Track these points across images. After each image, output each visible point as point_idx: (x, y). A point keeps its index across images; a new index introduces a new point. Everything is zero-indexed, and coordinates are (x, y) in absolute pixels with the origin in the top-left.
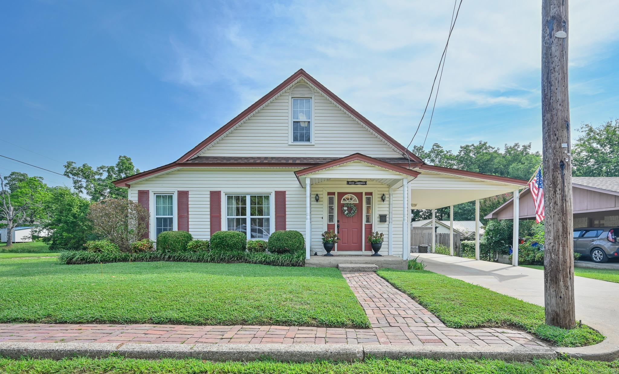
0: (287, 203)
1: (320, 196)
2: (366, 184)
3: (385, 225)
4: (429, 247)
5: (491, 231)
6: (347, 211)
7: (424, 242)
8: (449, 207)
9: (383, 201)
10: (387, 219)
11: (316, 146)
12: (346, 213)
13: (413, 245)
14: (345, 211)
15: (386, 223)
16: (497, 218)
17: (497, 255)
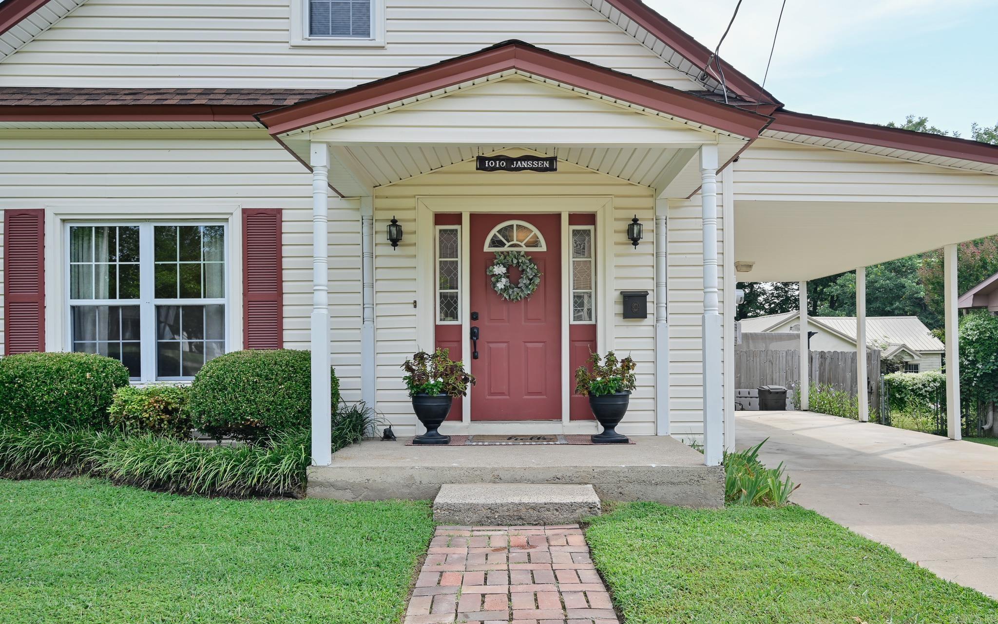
0: (286, 251)
1: (405, 227)
2: (552, 169)
3: (643, 327)
4: (790, 393)
5: (971, 343)
6: (504, 280)
7: (776, 376)
8: (854, 272)
9: (635, 241)
10: (650, 308)
11: (391, 49)
12: (500, 286)
13: (742, 385)
14: (498, 277)
15: (646, 322)
16: (986, 307)
17: (991, 414)
